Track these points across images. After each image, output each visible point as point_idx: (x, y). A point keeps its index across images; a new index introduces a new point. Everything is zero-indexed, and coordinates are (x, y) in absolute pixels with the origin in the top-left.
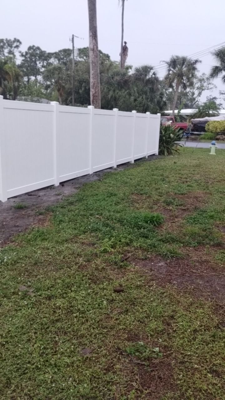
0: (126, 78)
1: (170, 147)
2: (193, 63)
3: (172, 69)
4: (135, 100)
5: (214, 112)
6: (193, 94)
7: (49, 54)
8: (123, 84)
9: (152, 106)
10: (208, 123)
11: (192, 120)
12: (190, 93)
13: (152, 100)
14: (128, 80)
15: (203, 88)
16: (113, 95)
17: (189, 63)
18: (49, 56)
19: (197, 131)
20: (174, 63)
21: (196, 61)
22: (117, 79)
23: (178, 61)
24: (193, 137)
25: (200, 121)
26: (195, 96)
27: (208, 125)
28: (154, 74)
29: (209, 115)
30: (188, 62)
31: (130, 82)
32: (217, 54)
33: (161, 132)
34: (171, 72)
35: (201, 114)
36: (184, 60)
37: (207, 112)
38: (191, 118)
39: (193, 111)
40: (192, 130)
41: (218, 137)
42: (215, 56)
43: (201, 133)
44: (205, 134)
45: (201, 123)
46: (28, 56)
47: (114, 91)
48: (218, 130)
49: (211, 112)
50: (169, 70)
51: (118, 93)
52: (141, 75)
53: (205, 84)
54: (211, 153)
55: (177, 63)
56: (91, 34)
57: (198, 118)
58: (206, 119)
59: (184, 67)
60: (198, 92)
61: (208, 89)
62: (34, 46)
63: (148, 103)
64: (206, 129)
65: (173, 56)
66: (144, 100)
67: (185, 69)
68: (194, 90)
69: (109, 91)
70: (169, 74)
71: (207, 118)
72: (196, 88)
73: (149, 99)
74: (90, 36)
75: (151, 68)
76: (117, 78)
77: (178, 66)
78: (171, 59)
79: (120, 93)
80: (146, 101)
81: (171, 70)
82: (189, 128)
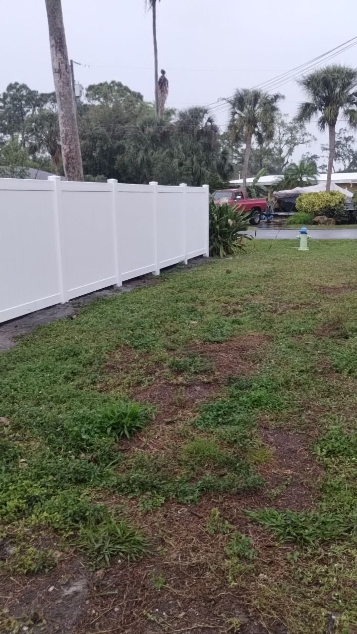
0: (164, 128)
1: (228, 242)
2: (272, 99)
3: (238, 112)
4: (181, 164)
5: (309, 178)
6: (280, 151)
7: (42, 95)
8: (159, 140)
9: (209, 173)
10: (300, 197)
11: (275, 192)
12: (275, 150)
13: (208, 164)
14: (168, 132)
15: (296, 141)
16: (145, 157)
17: (265, 101)
18: (43, 99)
19: (285, 211)
20: (240, 101)
21: (277, 97)
22: (150, 132)
23: (247, 97)
24: (278, 220)
25: (287, 194)
26: (283, 154)
27: (300, 200)
28: (210, 120)
29: (302, 184)
30: (264, 98)
31: (172, 135)
32: (306, 83)
33: (211, 217)
34: (236, 116)
35: (289, 183)
36: (256, 96)
37: (299, 180)
38: (274, 191)
39: (276, 178)
40: (276, 210)
41: (317, 219)
42: (303, 87)
43: (291, 214)
44: (295, 216)
45: (290, 197)
46: (8, 99)
47: (146, 151)
48: (316, 208)
49: (304, 179)
50: (234, 113)
51: (152, 154)
52: (189, 122)
53: (298, 136)
54: (300, 249)
55: (245, 101)
56: (53, 42)
57: (284, 189)
58: (298, 191)
59: (257, 106)
60: (288, 148)
61: (303, 143)
62: (16, 84)
63: (202, 169)
64: (297, 206)
65: (238, 91)
66: (195, 163)
67: (258, 110)
68: (282, 146)
69: (139, 150)
70: (233, 120)
71: (298, 189)
72: (284, 143)
73: (204, 162)
74: (52, 46)
75: (206, 112)
76: (150, 130)
77: (248, 106)
78: (236, 95)
79: (156, 155)
80: (199, 165)
81: (236, 113)
82: (270, 207)
